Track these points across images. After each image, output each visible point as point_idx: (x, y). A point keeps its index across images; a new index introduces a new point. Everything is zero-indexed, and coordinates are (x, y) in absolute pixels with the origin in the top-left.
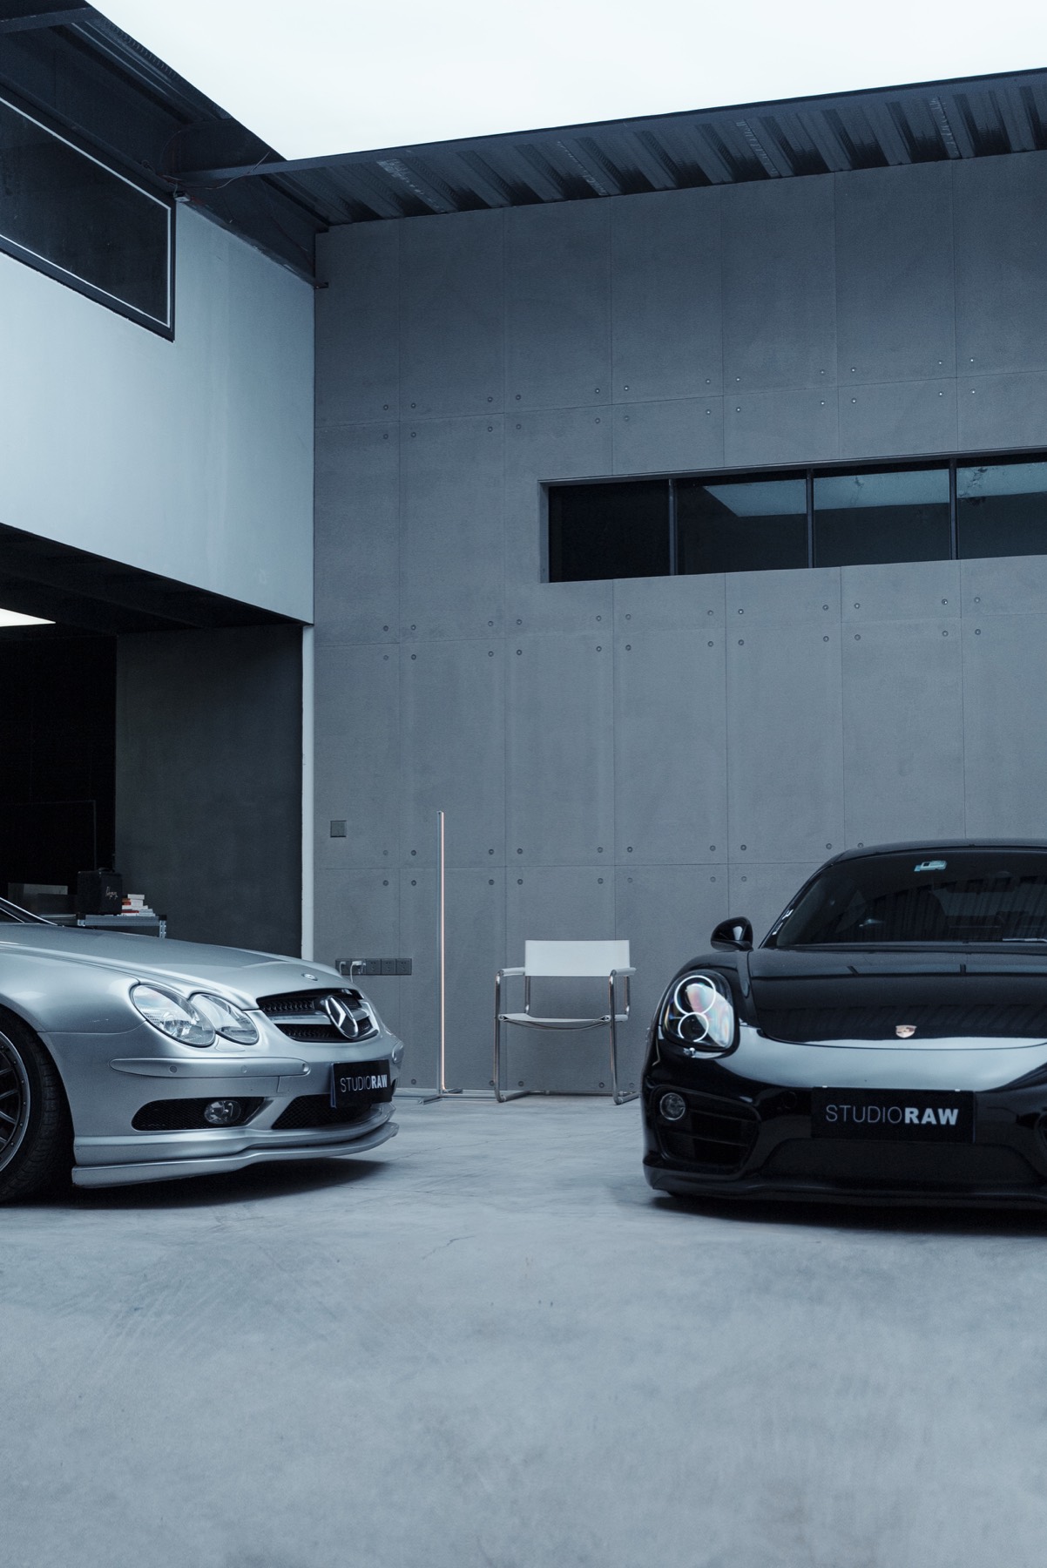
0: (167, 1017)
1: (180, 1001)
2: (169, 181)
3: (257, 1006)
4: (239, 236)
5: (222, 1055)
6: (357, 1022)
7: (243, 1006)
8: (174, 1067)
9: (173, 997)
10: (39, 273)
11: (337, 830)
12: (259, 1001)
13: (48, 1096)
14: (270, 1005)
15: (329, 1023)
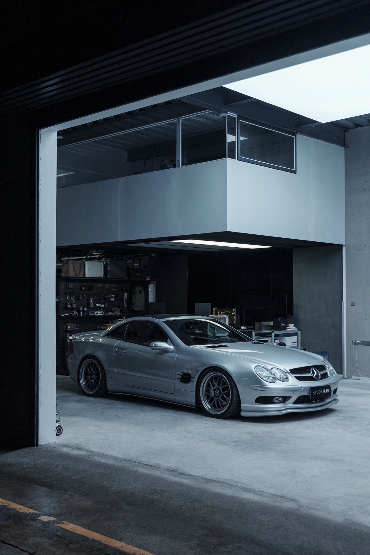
0: (264, 375)
1: (269, 370)
2: (293, 130)
3: (289, 371)
4: (318, 139)
5: (279, 385)
6: (321, 375)
7: (286, 371)
8: (265, 388)
9: (267, 370)
10: (253, 164)
11: (353, 304)
12: (290, 370)
13: (235, 393)
14: (293, 371)
15: (311, 376)
